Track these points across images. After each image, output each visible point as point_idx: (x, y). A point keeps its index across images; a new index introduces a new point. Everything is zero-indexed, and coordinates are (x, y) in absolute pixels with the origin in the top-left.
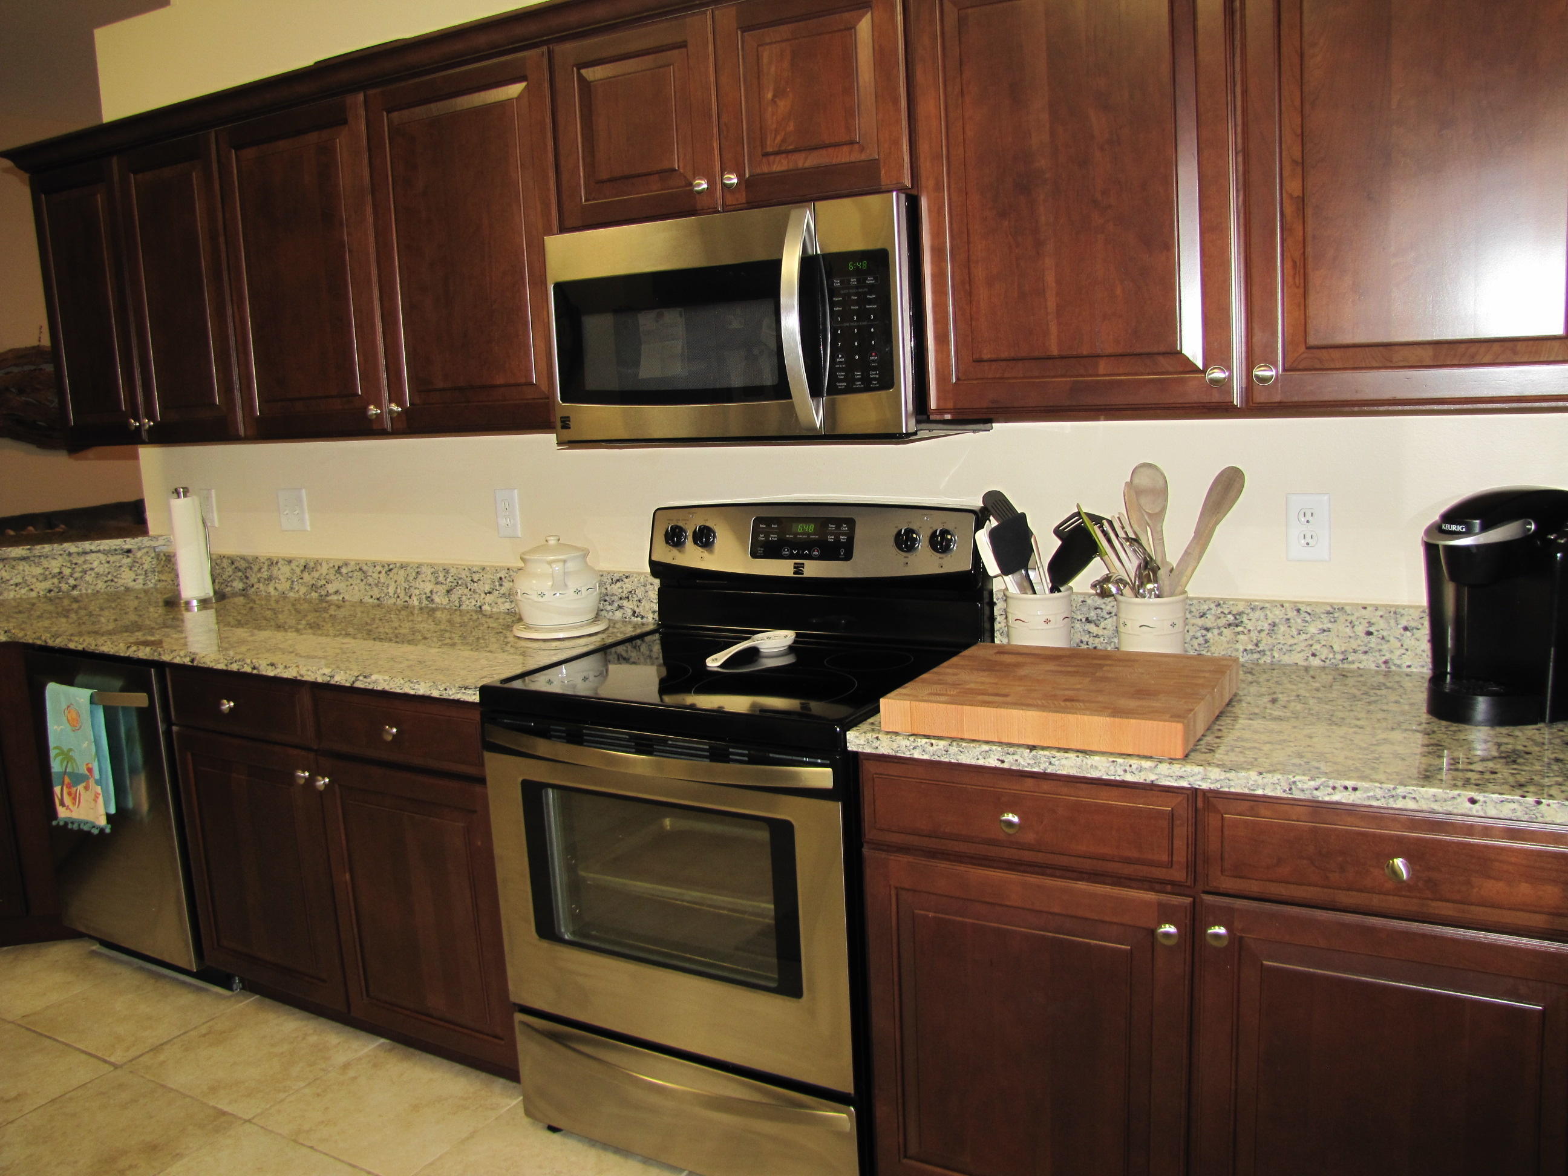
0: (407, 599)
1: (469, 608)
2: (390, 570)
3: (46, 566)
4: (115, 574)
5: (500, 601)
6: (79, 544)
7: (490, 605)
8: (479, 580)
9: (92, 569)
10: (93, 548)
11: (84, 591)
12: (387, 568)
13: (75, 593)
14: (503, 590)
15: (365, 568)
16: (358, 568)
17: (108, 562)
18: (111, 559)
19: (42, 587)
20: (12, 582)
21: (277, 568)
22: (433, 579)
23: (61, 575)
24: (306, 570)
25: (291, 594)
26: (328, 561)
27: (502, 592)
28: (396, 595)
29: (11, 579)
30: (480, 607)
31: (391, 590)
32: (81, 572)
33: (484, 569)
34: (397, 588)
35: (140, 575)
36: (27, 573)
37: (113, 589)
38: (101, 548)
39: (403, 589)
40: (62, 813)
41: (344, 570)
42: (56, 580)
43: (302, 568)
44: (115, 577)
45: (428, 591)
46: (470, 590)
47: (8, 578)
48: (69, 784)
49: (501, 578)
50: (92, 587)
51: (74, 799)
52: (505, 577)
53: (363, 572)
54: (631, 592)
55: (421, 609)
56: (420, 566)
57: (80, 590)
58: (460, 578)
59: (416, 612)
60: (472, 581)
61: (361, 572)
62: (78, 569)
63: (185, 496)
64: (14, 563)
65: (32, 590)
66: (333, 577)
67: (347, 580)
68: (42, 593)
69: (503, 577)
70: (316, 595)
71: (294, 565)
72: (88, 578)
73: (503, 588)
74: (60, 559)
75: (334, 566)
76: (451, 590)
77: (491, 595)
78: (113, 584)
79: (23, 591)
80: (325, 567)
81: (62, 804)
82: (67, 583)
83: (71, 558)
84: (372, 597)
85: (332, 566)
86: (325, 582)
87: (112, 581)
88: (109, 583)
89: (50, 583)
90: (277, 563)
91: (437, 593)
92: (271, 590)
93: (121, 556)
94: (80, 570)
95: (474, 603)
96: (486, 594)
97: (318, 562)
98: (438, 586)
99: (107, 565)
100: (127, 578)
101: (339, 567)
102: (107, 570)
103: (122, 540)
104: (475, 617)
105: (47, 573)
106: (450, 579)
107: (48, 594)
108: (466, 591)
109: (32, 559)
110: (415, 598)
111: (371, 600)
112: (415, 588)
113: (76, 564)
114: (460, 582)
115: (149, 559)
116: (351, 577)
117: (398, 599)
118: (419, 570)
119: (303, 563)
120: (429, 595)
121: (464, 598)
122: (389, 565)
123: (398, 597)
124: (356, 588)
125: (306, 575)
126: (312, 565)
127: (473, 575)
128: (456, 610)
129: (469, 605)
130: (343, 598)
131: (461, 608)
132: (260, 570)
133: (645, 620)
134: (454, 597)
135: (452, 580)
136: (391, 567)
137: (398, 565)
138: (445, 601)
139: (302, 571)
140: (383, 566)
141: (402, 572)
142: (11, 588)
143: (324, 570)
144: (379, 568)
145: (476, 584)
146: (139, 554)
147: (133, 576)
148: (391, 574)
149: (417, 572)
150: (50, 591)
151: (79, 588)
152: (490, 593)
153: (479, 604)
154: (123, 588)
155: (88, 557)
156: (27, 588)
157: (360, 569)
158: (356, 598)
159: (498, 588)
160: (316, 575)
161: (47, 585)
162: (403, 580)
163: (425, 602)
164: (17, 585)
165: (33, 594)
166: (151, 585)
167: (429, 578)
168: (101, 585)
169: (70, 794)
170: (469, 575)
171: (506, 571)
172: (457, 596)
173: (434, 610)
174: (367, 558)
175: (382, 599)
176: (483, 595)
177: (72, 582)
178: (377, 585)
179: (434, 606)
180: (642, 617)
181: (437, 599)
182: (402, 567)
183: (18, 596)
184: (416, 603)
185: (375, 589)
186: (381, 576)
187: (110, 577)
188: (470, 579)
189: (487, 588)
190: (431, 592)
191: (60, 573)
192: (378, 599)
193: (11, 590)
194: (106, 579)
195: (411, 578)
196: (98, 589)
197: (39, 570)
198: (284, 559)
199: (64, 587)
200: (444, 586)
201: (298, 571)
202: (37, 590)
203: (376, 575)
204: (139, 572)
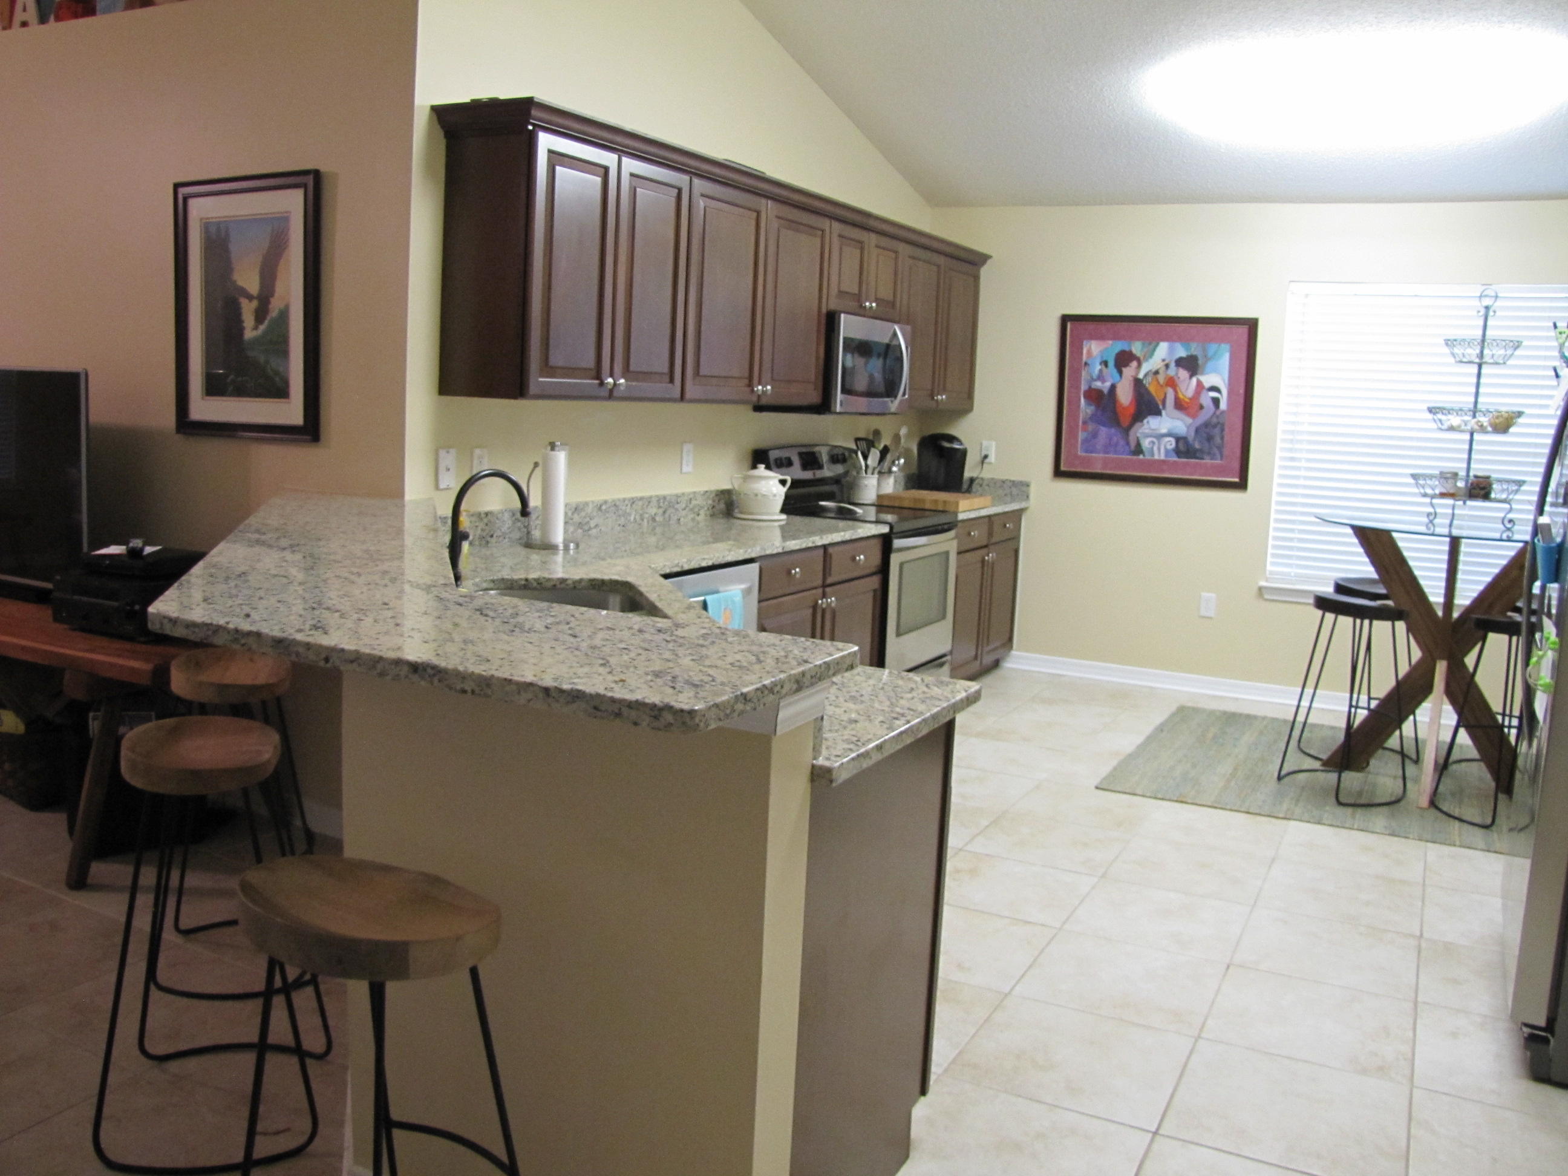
0: (641, 522)
2: (634, 503)
7: (684, 517)
12: (632, 502)
15: (618, 503)
22: (657, 506)
26: (593, 502)
28: (634, 521)
31: (632, 518)
33: (683, 494)
34: (636, 515)
41: (604, 507)
43: (573, 510)
45: (653, 514)
46: (675, 509)
58: (671, 503)
61: (615, 507)
67: (605, 515)
70: (581, 531)
75: (597, 505)
76: (666, 511)
77: (685, 511)
80: (591, 506)
84: (619, 525)
85: (595, 505)
91: (658, 514)
95: (676, 517)
97: (587, 504)
98: (659, 509)
101: (600, 506)
106: (666, 504)
108: (673, 510)
110: (645, 521)
112: (646, 513)
114: (670, 505)
116: (607, 513)
118: (650, 501)
119: (574, 506)
120: (653, 517)
121: (672, 515)
124: (610, 520)
126: (581, 507)
127: (678, 499)
129: (674, 519)
134: (667, 515)
136: (635, 500)
138: (662, 519)
140: (630, 501)
141: (641, 503)
143: (589, 509)
144: (626, 502)
145: (679, 505)
148: (634, 506)
152: (684, 509)
157: (615, 505)
159: (688, 505)
160: (583, 514)
162: (640, 509)
167: (655, 505)
174: (621, 497)
176: (681, 511)
178: (624, 516)
181: (657, 519)
182: (641, 499)
185: (622, 519)
186: (627, 508)
188: (675, 502)
189: (684, 506)
190: (655, 514)
195: (645, 507)
200: (662, 509)
203: (624, 508)
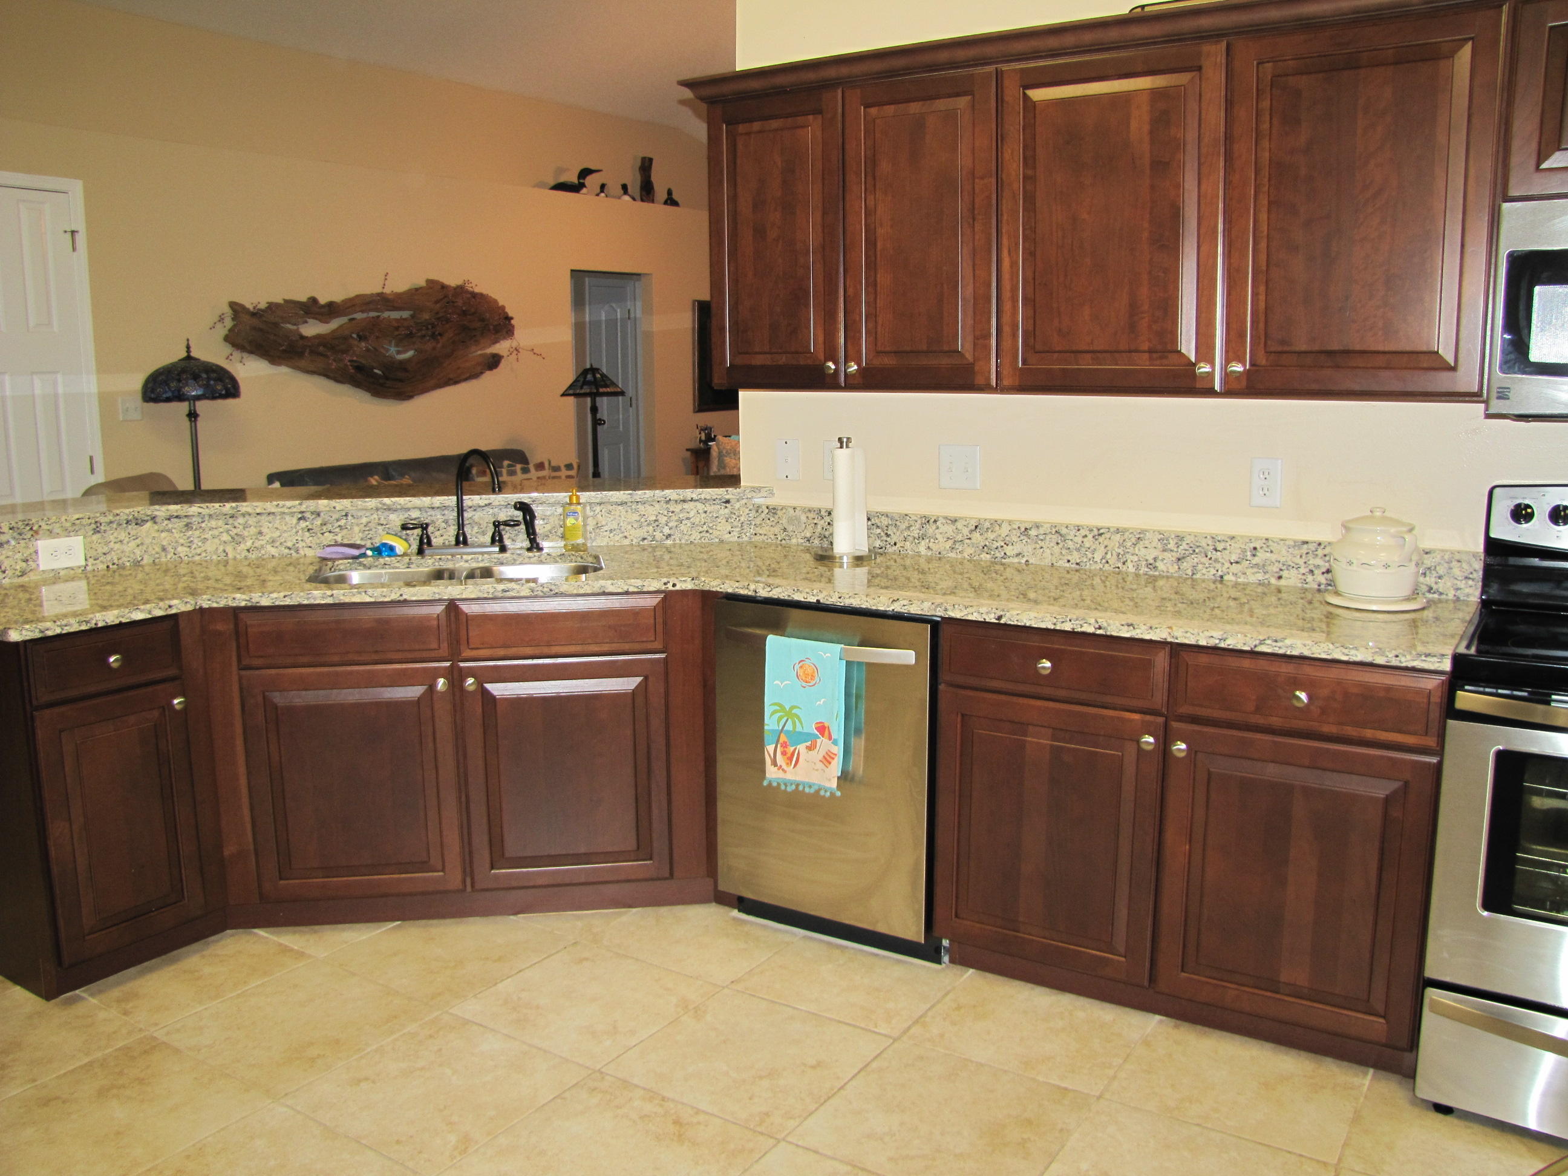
0: (1120, 565)
1: (1206, 577)
2: (1100, 535)
3: (643, 513)
4: (711, 525)
5: (1249, 571)
6: (680, 491)
7: (1235, 575)
8: (1225, 549)
9: (688, 519)
10: (695, 496)
11: (678, 541)
12: (1096, 532)
13: (669, 542)
14: (1255, 560)
15: (1064, 531)
16: (1054, 531)
17: (705, 512)
18: (709, 508)
19: (636, 535)
20: (606, 528)
21: (934, 527)
22: (1160, 546)
23: (657, 523)
24: (978, 530)
25: (952, 555)
26: (1011, 522)
27: (1254, 562)
28: (1104, 561)
29: (607, 524)
30: (1222, 577)
31: (1098, 557)
32: (677, 521)
33: (1233, 538)
34: (1106, 553)
35: (736, 527)
36: (623, 518)
37: (707, 541)
38: (703, 496)
39: (1115, 554)
40: (772, 773)
41: (1033, 533)
42: (651, 528)
43: (972, 528)
44: (711, 528)
45: (1150, 558)
46: (1210, 559)
47: (604, 523)
48: (785, 743)
49: (1255, 549)
50: (686, 537)
51: (791, 759)
52: (1261, 548)
53: (1061, 535)
54: (1429, 568)
55: (1137, 575)
56: (1143, 532)
57: (674, 540)
58: (1198, 547)
59: (1130, 578)
60: (1216, 550)
61: (1057, 535)
62: (674, 518)
63: (847, 447)
64: (611, 508)
65: (626, 537)
66: (1015, 539)
67: (1036, 543)
68: (635, 541)
69: (1258, 547)
70: (988, 556)
71: (959, 525)
72: (683, 527)
73: (1256, 558)
74: (657, 506)
75: (1019, 528)
76: (1184, 558)
77: (1238, 565)
78: (708, 535)
79: (617, 538)
80: (1006, 528)
81: (774, 763)
82: (661, 532)
83: (668, 506)
84: (1069, 561)
85: (1016, 527)
86: (1003, 544)
87: (707, 532)
88: (704, 534)
89: (646, 529)
90: (935, 521)
91: (1163, 560)
92: (922, 549)
93: (719, 507)
94: (677, 518)
95: (1213, 571)
96: (1231, 563)
97: (996, 523)
98: (1166, 553)
99: (704, 515)
100: (722, 529)
101: (1026, 529)
102: (703, 521)
103: (724, 489)
104: (1212, 586)
105: (643, 520)
106: (1184, 546)
107: (641, 543)
108: (1204, 560)
109: (629, 504)
110: (1129, 564)
111: (1067, 565)
112: (1133, 555)
113: (673, 512)
114: (1197, 550)
115: (747, 511)
116: (1042, 540)
117: (1107, 565)
118: (1142, 536)
119: (974, 523)
120: (1152, 561)
121: (1200, 566)
122: (1099, 530)
123: (1107, 562)
124: (1048, 551)
125: (976, 535)
126: (987, 525)
127: (1218, 544)
128: (1187, 579)
129: (1206, 573)
130: (1027, 561)
131: (1194, 577)
132: (908, 528)
133: (1444, 597)
134: (1186, 565)
135: (1187, 547)
136: (1101, 531)
137: (1112, 530)
138: (1173, 569)
139: (971, 531)
140: (1091, 530)
141: (1117, 538)
142: (605, 533)
143: (1004, 531)
144: (1083, 532)
145: (1219, 553)
146: (737, 505)
147: (729, 528)
148: (1101, 539)
149: (1139, 538)
150: (644, 539)
151: (673, 537)
152: (1237, 563)
153: (1220, 573)
154: (717, 540)
155: (686, 506)
156: (621, 535)
157: (1057, 532)
158: (1047, 562)
159: (1249, 557)
160: (991, 535)
161: (642, 533)
162: (1117, 545)
163: (1144, 569)
164: (611, 531)
165: (626, 542)
166: (746, 539)
167: (1154, 544)
168: (695, 536)
169: (784, 753)
170: (1210, 543)
171: (1264, 541)
172: (1191, 564)
173: (1155, 579)
174: (1067, 521)
175: (1081, 564)
176: (1227, 565)
177: (667, 531)
178: (1078, 550)
179: (1157, 573)
180: (1441, 594)
181: (1160, 565)
182: (1118, 531)
183: (612, 543)
184: (1132, 569)
185: (1075, 553)
186: (1085, 540)
187: (705, 528)
188: (1212, 548)
189: (1234, 558)
190: (1155, 559)
191: (656, 521)
192: (1077, 564)
193: (605, 537)
194: (701, 529)
195: (1129, 544)
196: (692, 540)
197: (636, 517)
198: (946, 518)
199: (658, 535)
200: (1174, 554)
201: (966, 531)
202: (631, 537)
203: (1079, 539)
204: (735, 523)
